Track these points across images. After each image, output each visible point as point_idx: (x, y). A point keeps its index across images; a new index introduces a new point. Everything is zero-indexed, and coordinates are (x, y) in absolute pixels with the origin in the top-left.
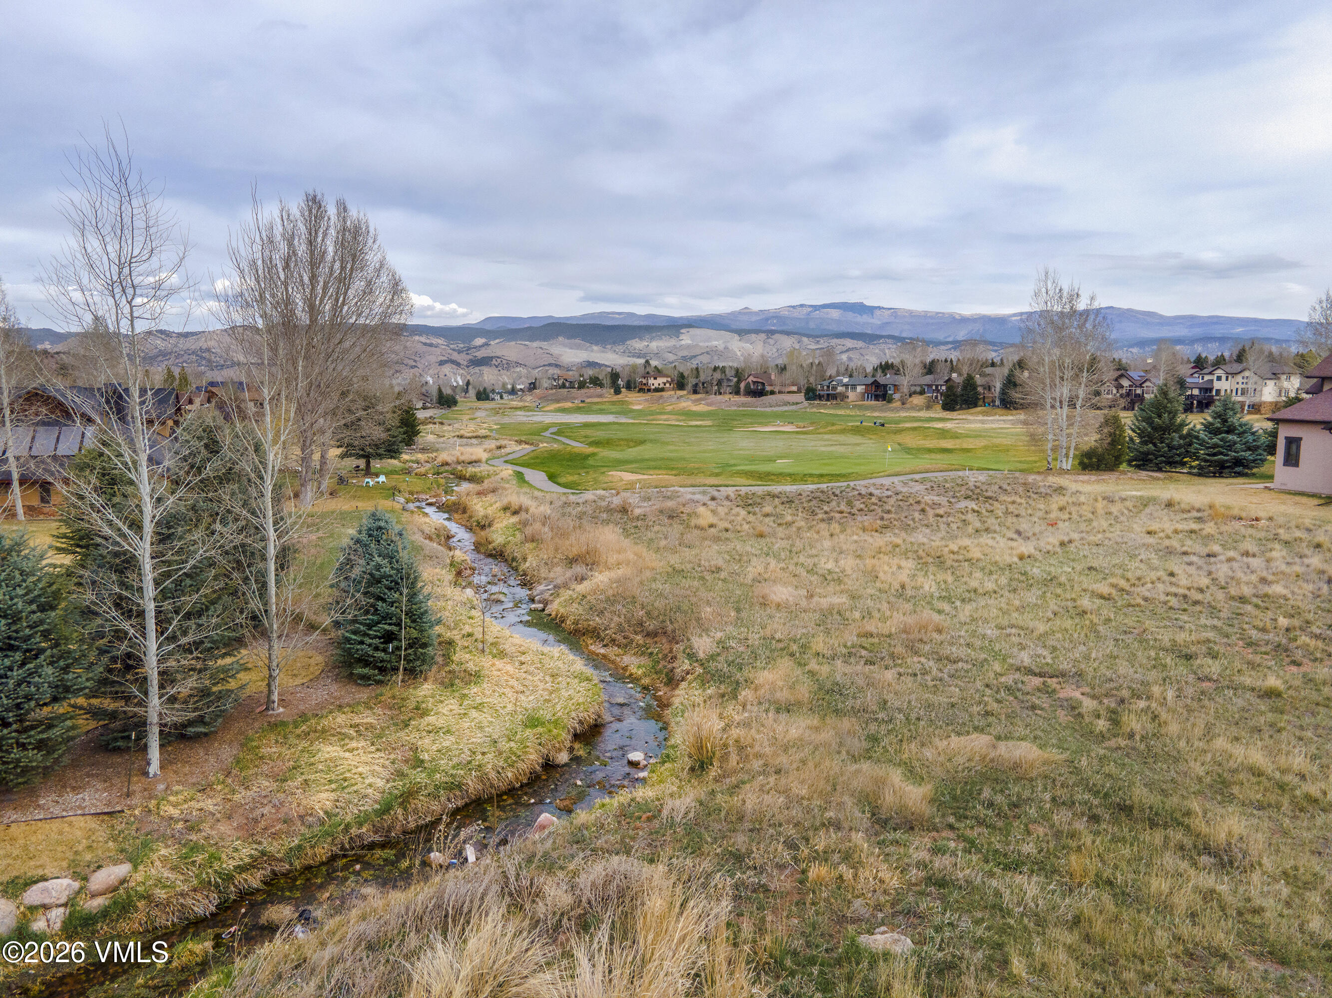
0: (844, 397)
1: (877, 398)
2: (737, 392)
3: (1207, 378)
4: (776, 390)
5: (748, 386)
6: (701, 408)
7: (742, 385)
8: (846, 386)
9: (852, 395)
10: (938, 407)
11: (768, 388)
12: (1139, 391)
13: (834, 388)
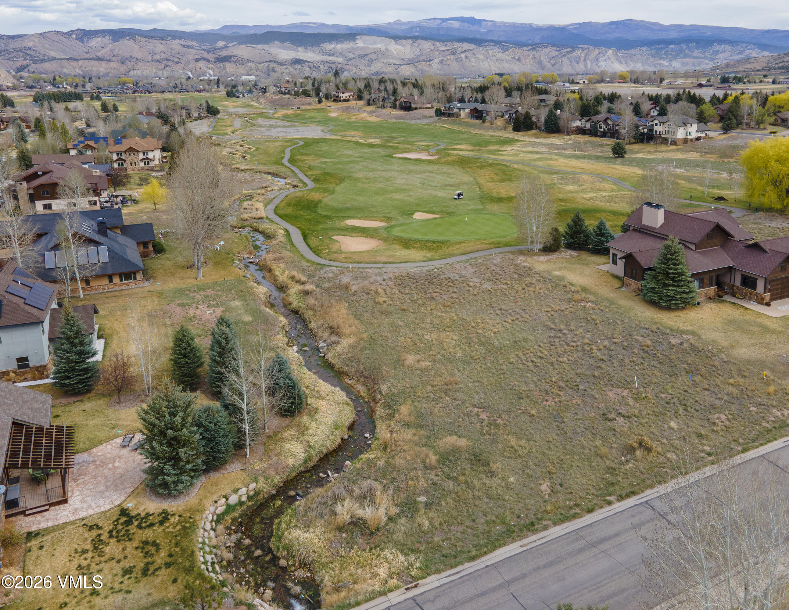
0: (458, 115)
1: (477, 118)
2: (395, 107)
3: (651, 123)
4: (418, 107)
5: (401, 103)
6: (373, 119)
7: (398, 103)
8: (459, 109)
9: (463, 114)
10: (511, 128)
11: (414, 106)
12: (617, 128)
13: (452, 110)
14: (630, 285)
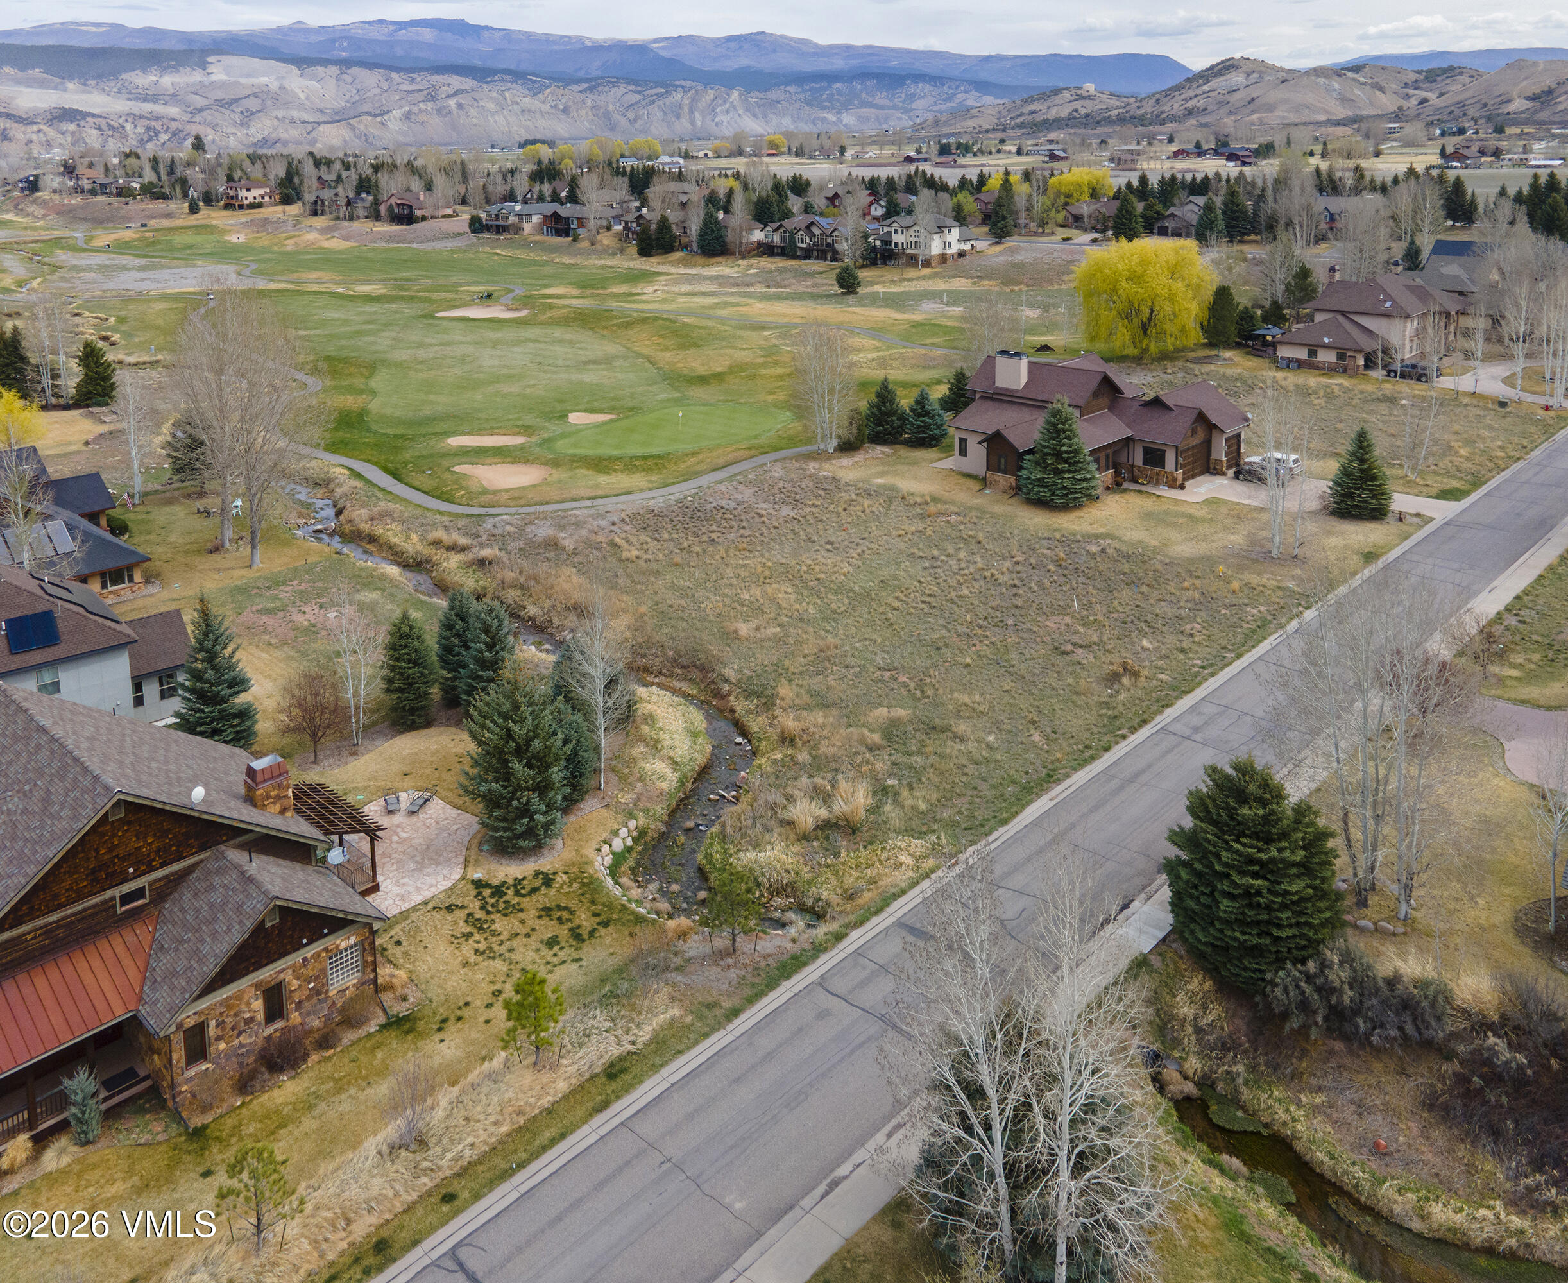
0: (519, 229)
1: (559, 233)
2: (377, 217)
3: (886, 229)
4: (429, 214)
5: (390, 208)
6: (335, 244)
8: (520, 215)
9: (527, 227)
10: (633, 250)
11: (418, 213)
12: (829, 241)
13: (505, 218)
14: (997, 482)
